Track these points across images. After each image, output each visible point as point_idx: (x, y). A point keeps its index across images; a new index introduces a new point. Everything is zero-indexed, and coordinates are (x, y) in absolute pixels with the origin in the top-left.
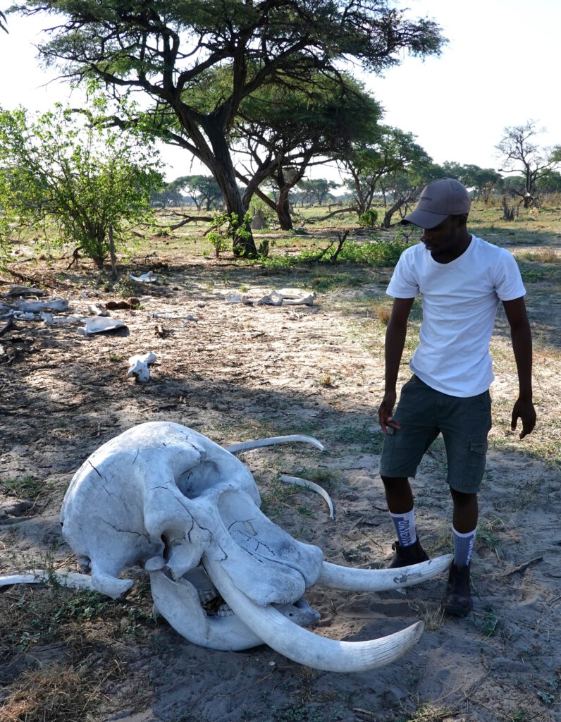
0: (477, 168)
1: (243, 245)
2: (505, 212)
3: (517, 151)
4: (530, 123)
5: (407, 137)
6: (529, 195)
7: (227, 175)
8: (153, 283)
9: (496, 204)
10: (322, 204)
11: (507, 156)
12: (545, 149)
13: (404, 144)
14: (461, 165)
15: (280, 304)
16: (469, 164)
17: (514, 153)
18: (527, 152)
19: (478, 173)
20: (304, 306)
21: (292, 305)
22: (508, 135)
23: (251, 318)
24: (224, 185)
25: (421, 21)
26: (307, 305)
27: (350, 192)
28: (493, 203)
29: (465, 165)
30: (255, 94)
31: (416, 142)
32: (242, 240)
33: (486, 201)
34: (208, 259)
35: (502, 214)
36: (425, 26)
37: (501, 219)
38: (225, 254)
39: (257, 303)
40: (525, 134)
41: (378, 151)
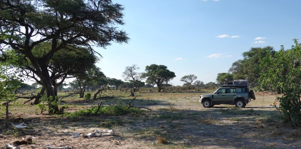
0: (116, 79)
1: (54, 109)
2: (131, 94)
3: (130, 74)
4: (134, 66)
5: (97, 69)
6: (135, 88)
7: (48, 81)
8: (26, 128)
9: (124, 91)
10: (61, 91)
11: (127, 76)
12: (139, 74)
13: (96, 71)
14: (110, 78)
15: (100, 136)
16: (113, 78)
17: (129, 75)
18: (134, 75)
19: (116, 81)
20: (112, 136)
21: (106, 136)
22: (127, 69)
23: (98, 146)
24: (46, 84)
25: (121, 32)
26: (113, 136)
27: (70, 87)
28: (123, 90)
29: (112, 78)
30: (59, 51)
31: (101, 71)
32: (53, 106)
33: (121, 90)
34: (38, 115)
35: (130, 94)
36: (122, 33)
37: (130, 96)
38: (45, 112)
39: (90, 137)
40: (133, 69)
41: (87, 73)
